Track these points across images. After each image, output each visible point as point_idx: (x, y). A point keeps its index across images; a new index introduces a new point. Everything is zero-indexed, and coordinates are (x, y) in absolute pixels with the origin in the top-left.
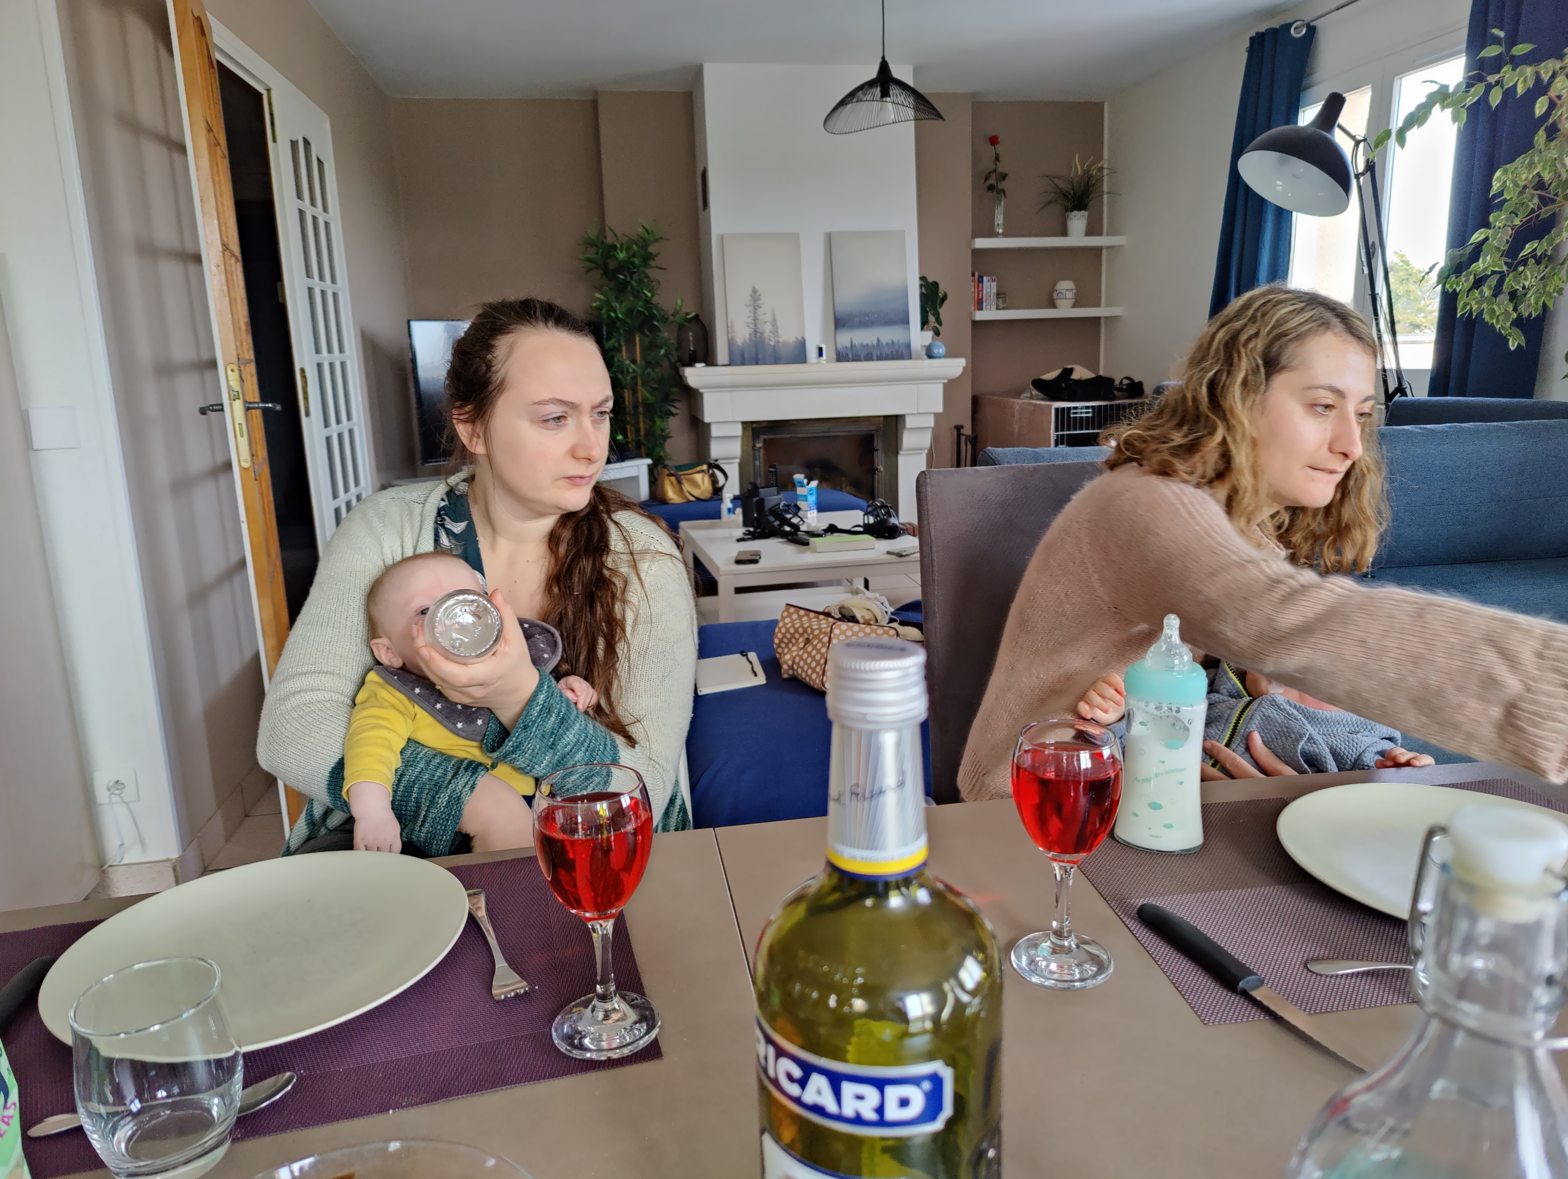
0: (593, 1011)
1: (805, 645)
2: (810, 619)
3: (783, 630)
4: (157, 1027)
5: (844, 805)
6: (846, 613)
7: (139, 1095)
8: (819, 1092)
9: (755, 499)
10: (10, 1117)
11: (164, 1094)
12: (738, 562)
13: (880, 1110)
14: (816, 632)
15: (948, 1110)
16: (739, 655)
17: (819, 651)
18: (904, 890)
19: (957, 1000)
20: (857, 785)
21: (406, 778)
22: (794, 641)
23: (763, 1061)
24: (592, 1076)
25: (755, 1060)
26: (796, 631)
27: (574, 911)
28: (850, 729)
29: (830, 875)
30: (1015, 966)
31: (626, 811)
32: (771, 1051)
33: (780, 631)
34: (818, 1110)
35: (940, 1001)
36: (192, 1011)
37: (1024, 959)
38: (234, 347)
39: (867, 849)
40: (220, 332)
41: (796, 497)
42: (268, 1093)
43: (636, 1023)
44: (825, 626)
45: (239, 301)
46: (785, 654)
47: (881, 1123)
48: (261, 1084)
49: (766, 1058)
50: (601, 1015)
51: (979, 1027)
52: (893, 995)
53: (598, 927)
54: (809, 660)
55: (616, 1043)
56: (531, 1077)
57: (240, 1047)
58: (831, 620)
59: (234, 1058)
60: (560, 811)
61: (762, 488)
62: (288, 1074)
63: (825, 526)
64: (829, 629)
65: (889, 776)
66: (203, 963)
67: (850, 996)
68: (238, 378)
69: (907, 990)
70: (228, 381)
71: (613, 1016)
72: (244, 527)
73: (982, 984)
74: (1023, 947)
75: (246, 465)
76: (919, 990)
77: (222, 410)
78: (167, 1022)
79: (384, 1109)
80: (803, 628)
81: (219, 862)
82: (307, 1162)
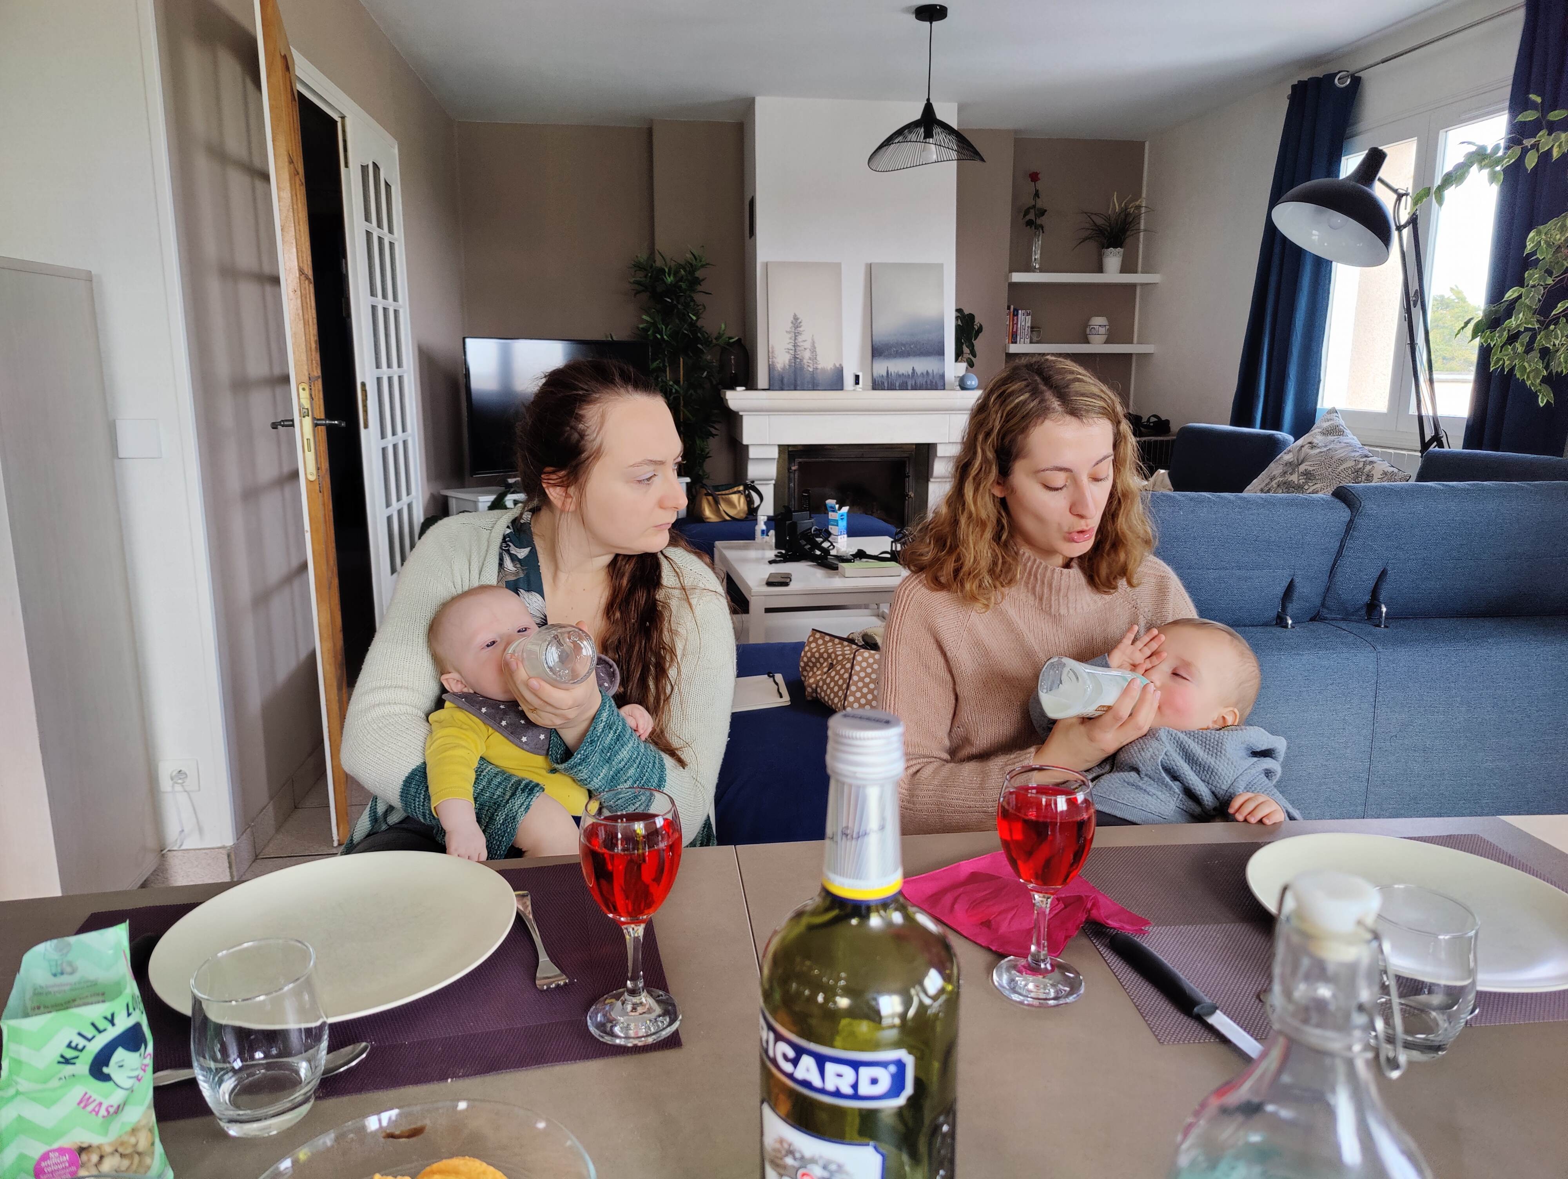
0: (623, 1003)
1: (829, 670)
2: (834, 644)
3: (809, 654)
4: (262, 998)
5: (837, 842)
6: (869, 641)
7: (241, 1055)
8: (808, 1070)
9: (788, 523)
10: (146, 1066)
11: (261, 1055)
12: (769, 584)
13: (855, 1086)
14: (840, 658)
16: (766, 676)
17: (841, 677)
18: (882, 912)
19: (921, 1002)
20: (847, 828)
22: (818, 665)
23: (765, 1044)
24: (620, 1060)
25: (758, 1044)
26: (821, 655)
27: (611, 915)
28: (843, 784)
29: (824, 898)
30: (996, 983)
31: (660, 831)
32: (772, 1036)
33: (806, 655)
34: (806, 1084)
35: (907, 1003)
36: (291, 986)
37: (1005, 977)
38: (306, 367)
39: (853, 878)
40: (294, 353)
41: (827, 522)
42: (347, 1059)
43: (659, 1016)
44: (848, 652)
45: (310, 322)
46: (810, 678)
47: (856, 1096)
48: (342, 1050)
49: (767, 1042)
50: (629, 1007)
51: (939, 1026)
52: (869, 996)
53: (631, 930)
54: (832, 685)
55: (642, 1032)
56: (569, 1058)
57: (327, 1018)
58: (854, 647)
59: (321, 1028)
60: (603, 827)
61: (795, 512)
62: (364, 1044)
63: (854, 551)
64: (852, 656)
65: (873, 821)
66: (300, 945)
67: (836, 995)
68: (308, 396)
69: (881, 992)
70: (299, 399)
71: (640, 1010)
72: (308, 536)
73: (942, 991)
74: (1005, 967)
75: (312, 478)
76: (890, 992)
77: (293, 425)
78: (270, 993)
79: (443, 1078)
80: (828, 653)
81: (270, 851)
82: (394, 1113)
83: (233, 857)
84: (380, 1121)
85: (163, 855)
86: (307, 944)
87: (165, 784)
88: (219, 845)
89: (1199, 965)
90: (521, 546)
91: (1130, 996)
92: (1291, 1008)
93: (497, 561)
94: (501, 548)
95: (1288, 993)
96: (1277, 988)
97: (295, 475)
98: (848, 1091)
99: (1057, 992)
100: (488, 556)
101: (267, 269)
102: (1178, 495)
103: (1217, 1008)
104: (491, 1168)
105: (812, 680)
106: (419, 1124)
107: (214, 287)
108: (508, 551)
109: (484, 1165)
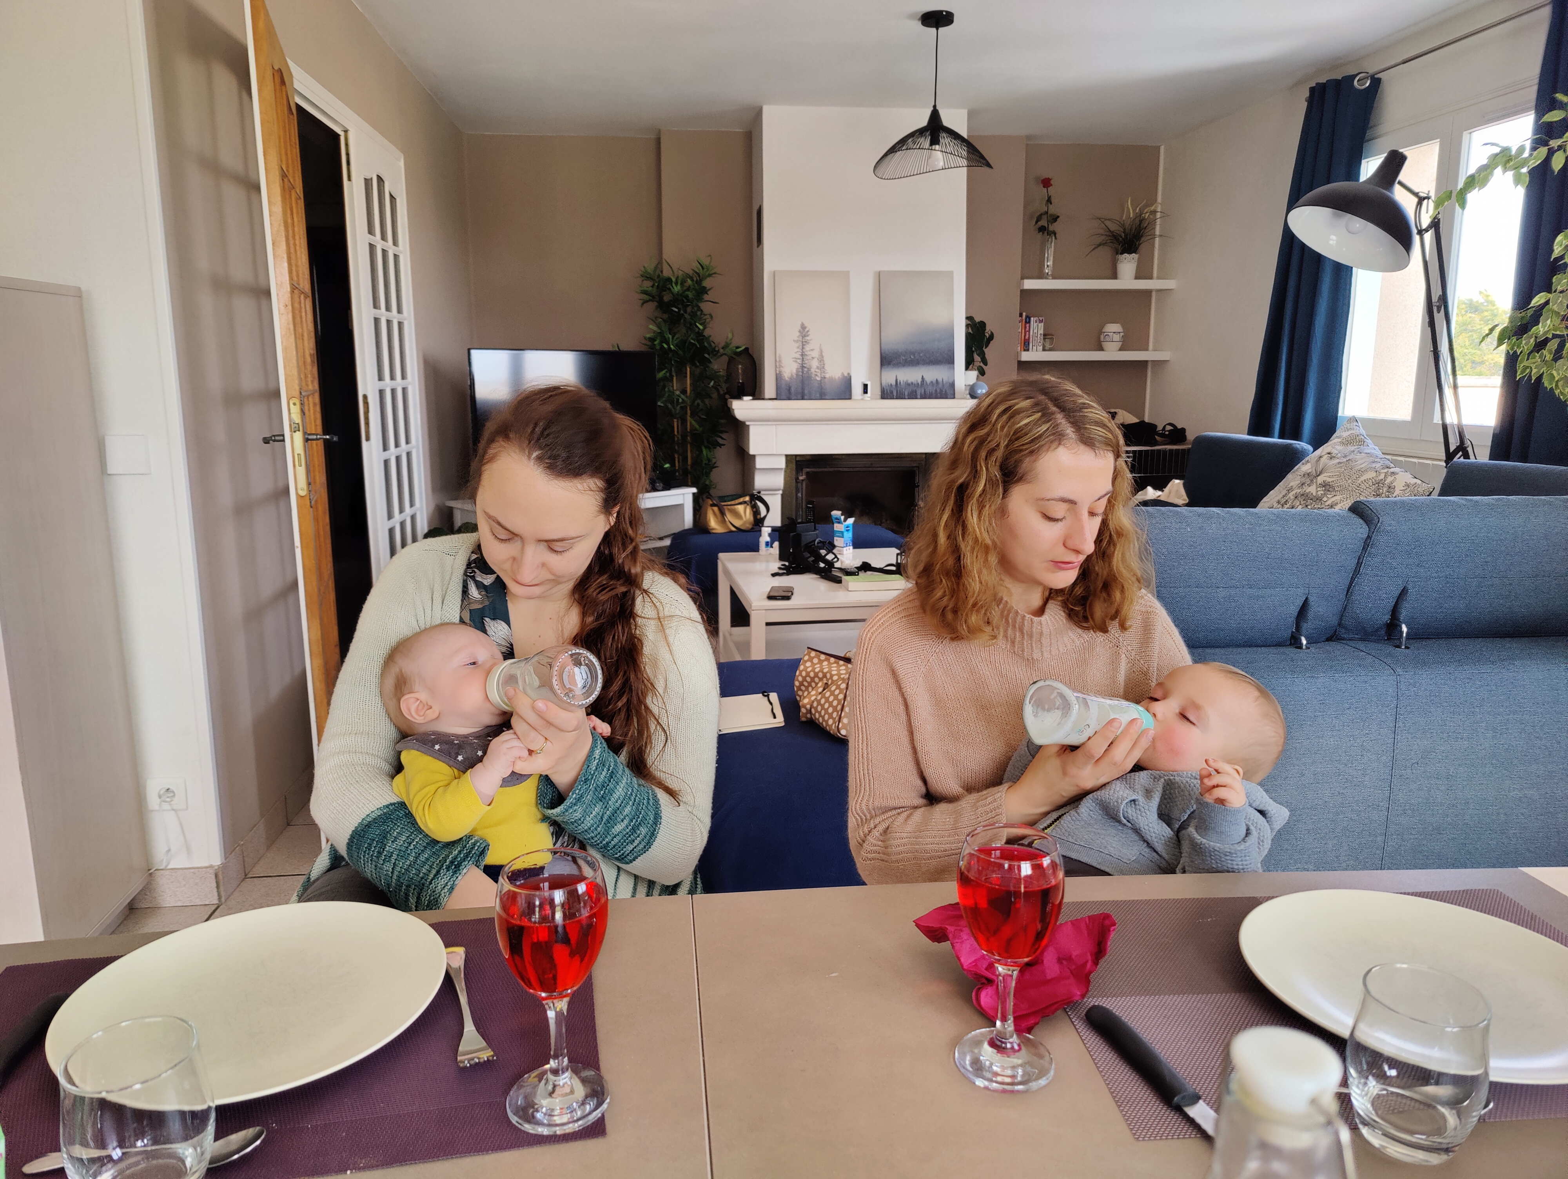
0: (545, 1084)
1: (824, 690)
2: (830, 664)
3: (804, 674)
7: (121, 1143)
9: (792, 534)
11: (144, 1143)
12: (770, 598)
14: (835, 678)
16: (761, 695)
17: (836, 698)
22: (813, 684)
24: (536, 1151)
26: (816, 675)
27: (528, 991)
31: (582, 898)
33: (800, 674)
38: (297, 381)
40: (285, 367)
41: (832, 534)
42: (239, 1146)
46: (805, 698)
48: (233, 1136)
54: (826, 706)
55: (567, 1119)
56: (485, 1148)
57: (213, 1100)
59: (207, 1111)
61: (799, 523)
62: (258, 1128)
63: (858, 564)
68: (299, 411)
70: (290, 414)
72: (298, 552)
75: (303, 493)
77: (283, 441)
79: (340, 1171)
80: (823, 673)
81: (259, 870)
83: (221, 880)
85: (151, 874)
87: (153, 802)
88: (207, 864)
91: (1103, 1076)
97: (285, 490)
99: (1025, 1074)
101: (258, 281)
103: (1199, 1098)
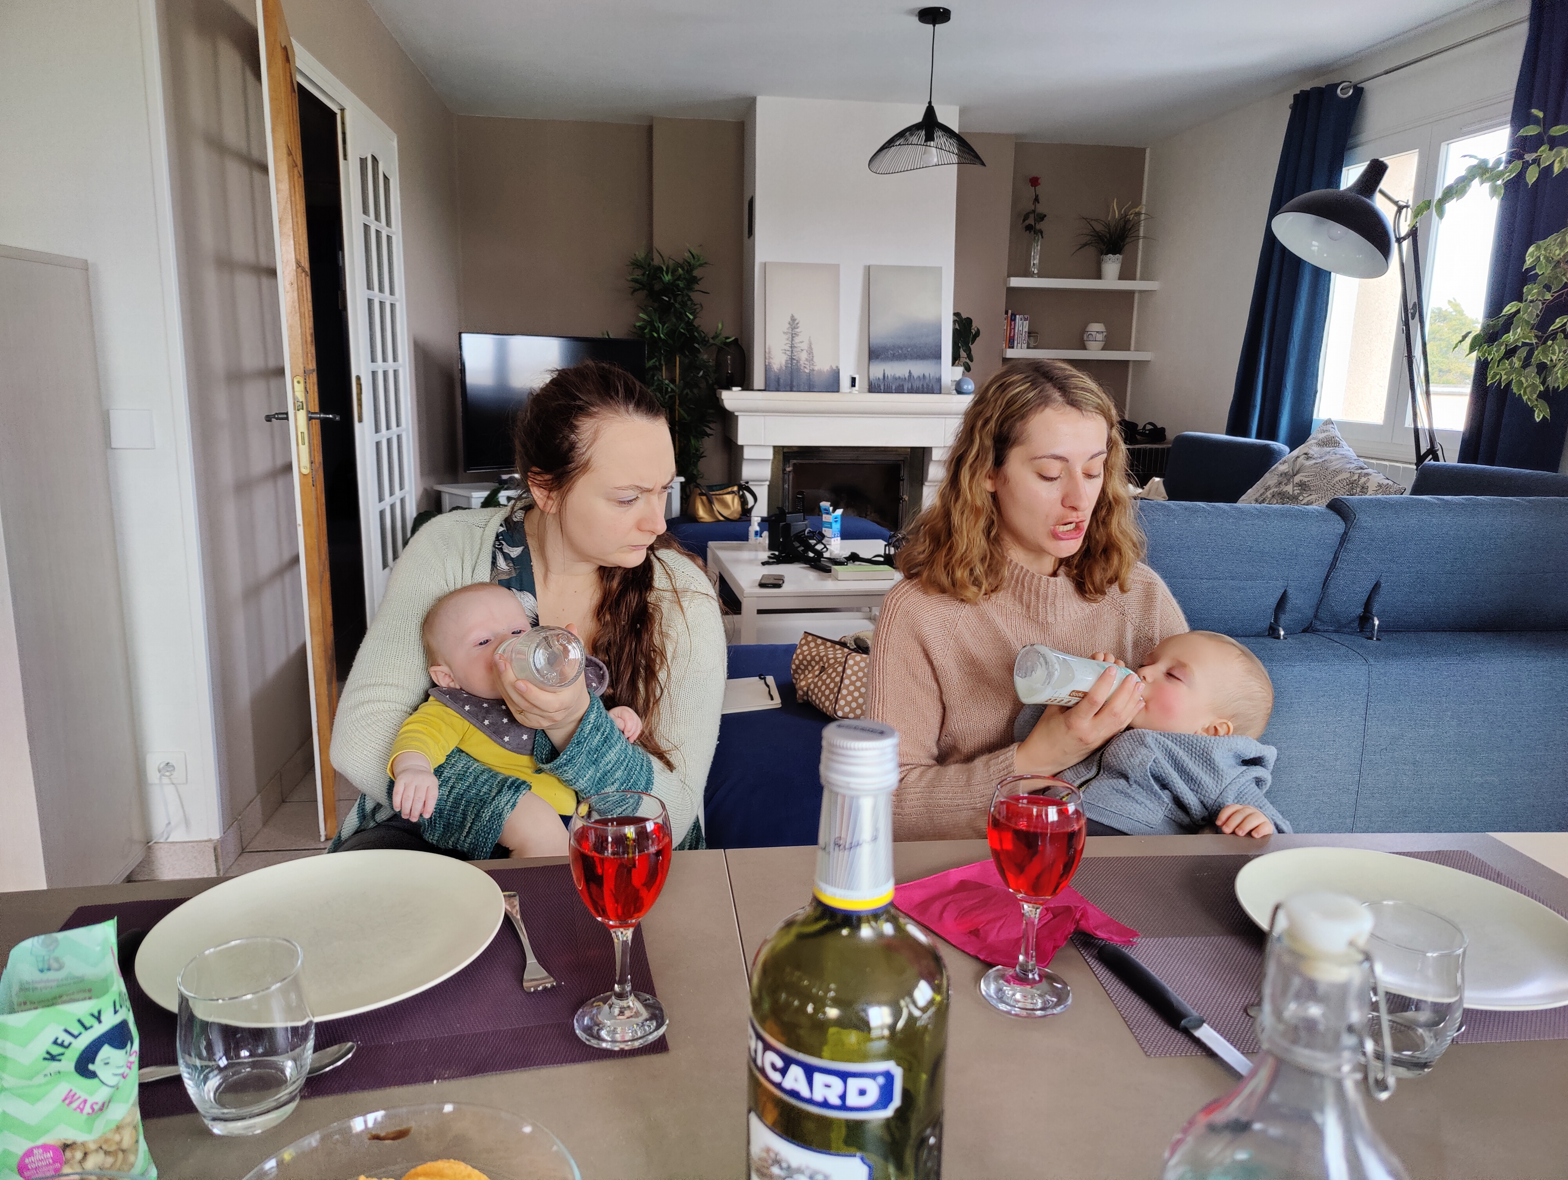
0: (610, 1007)
1: (820, 673)
2: (826, 648)
3: (801, 657)
4: (249, 997)
5: (829, 853)
6: (861, 645)
7: (227, 1054)
8: (796, 1080)
9: (782, 524)
10: (132, 1063)
11: (247, 1054)
12: (762, 585)
13: (843, 1097)
14: (832, 661)
15: (897, 1102)
16: (757, 678)
17: (833, 680)
18: (873, 923)
19: (910, 1015)
20: (840, 838)
21: (456, 791)
22: (810, 668)
23: (753, 1053)
24: (607, 1064)
25: (747, 1054)
26: (813, 658)
27: (599, 919)
29: (815, 909)
30: (984, 993)
31: (650, 835)
32: (760, 1045)
33: (797, 658)
34: (794, 1094)
35: (897, 1015)
36: (278, 985)
37: (993, 987)
38: (301, 360)
39: (846, 889)
40: (290, 345)
41: (821, 524)
42: (332, 1059)
43: (646, 1020)
44: (840, 656)
45: (307, 315)
46: (801, 681)
47: (843, 1107)
48: (328, 1049)
49: (756, 1051)
50: (616, 1011)
51: (927, 1038)
52: (858, 1007)
53: (619, 934)
54: (823, 688)
55: (628, 1037)
56: (555, 1061)
57: (313, 1017)
58: (846, 650)
59: (307, 1026)
60: (593, 830)
61: (789, 513)
62: (350, 1044)
63: (847, 554)
64: (844, 659)
65: (866, 832)
66: (288, 944)
67: (825, 1005)
68: (303, 389)
69: (870, 1003)
70: (294, 392)
71: (628, 1013)
72: (300, 530)
73: (931, 1002)
74: (992, 977)
75: (306, 471)
76: (880, 1003)
77: (287, 418)
78: (258, 992)
79: (429, 1079)
80: (819, 656)
81: (256, 845)
82: (379, 1114)
83: (219, 850)
84: (365, 1122)
85: (149, 848)
86: (294, 943)
87: (153, 775)
88: (206, 838)
89: (1187, 978)
90: (513, 545)
91: (1117, 1008)
92: (1281, 1027)
93: (490, 560)
94: (494, 546)
95: (1278, 1014)
96: (1267, 1007)
97: (288, 468)
98: (836, 1101)
99: (1044, 1002)
100: (481, 554)
101: (264, 261)
102: (1172, 504)
103: (1204, 1022)
104: (476, 1172)
105: (803, 683)
106: (404, 1127)
107: (210, 278)
108: (501, 550)
109: (470, 1168)
